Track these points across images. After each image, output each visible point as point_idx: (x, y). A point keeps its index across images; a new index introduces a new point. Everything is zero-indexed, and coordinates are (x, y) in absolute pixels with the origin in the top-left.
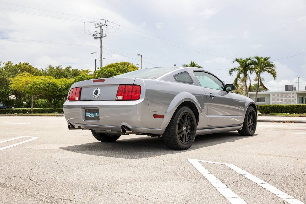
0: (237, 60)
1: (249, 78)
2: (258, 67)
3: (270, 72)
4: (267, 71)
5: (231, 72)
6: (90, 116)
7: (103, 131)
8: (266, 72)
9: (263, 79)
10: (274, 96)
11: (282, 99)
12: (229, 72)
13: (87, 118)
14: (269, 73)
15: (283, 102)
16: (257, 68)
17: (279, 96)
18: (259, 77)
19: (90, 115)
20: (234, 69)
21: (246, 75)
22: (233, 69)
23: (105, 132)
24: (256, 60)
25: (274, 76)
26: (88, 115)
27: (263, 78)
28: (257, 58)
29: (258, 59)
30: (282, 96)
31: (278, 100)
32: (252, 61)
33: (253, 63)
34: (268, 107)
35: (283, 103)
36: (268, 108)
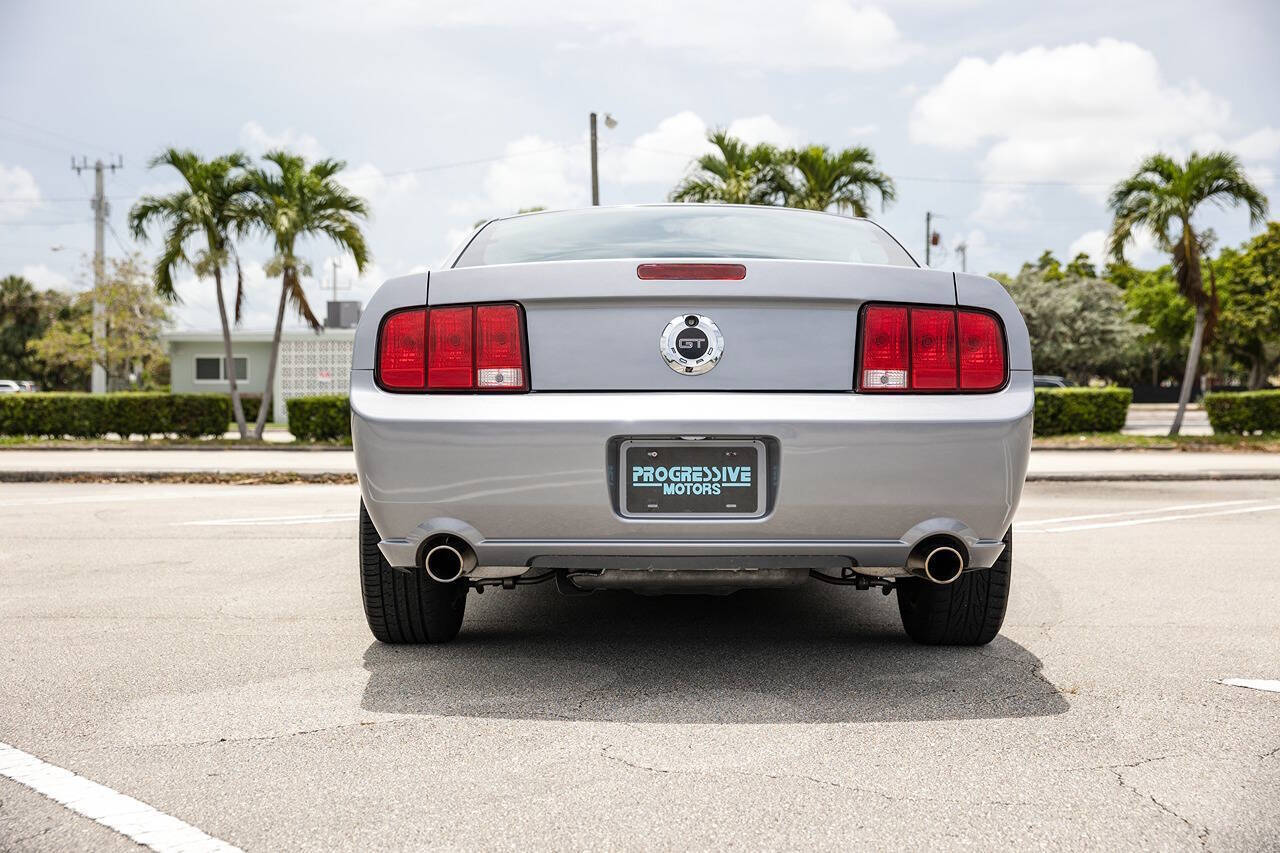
0: (175, 160)
1: (234, 260)
2: (286, 206)
3: (340, 235)
4: (327, 228)
5: (140, 222)
6: (668, 490)
7: (670, 576)
8: (323, 234)
9: (308, 271)
10: (293, 353)
11: (330, 365)
12: (132, 222)
13: (642, 500)
14: (339, 243)
15: (333, 381)
16: (285, 213)
17: (317, 353)
18: (290, 255)
19: (668, 481)
20: (155, 209)
21: (218, 244)
22: (149, 204)
23: (688, 577)
24: (274, 172)
25: (360, 255)
26: (656, 481)
27: (308, 263)
28: (280, 160)
29: (286, 165)
30: (330, 353)
31: (312, 372)
32: (253, 173)
33: (257, 184)
34: (333, 405)
35: (333, 387)
36: (332, 412)
